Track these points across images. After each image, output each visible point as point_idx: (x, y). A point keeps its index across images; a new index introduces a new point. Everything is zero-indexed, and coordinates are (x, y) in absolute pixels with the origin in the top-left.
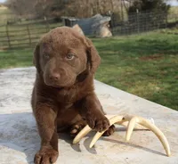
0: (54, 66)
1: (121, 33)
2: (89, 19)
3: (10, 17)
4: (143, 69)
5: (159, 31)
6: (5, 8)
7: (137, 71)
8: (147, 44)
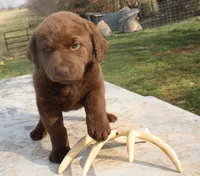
0: (60, 60)
1: (152, 25)
2: (116, 13)
3: (31, 19)
4: (176, 64)
5: (194, 19)
6: (26, 10)
7: (169, 67)
8: (181, 35)
